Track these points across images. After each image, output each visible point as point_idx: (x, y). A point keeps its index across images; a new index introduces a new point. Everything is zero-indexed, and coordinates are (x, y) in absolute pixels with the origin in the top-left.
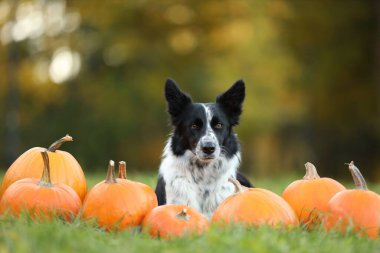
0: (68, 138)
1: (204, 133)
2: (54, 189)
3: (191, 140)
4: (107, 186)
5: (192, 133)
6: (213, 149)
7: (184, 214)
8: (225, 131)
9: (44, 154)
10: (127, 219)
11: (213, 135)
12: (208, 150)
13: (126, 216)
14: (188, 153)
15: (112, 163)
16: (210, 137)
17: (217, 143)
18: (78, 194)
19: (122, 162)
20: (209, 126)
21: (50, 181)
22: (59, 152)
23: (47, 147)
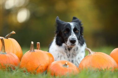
0: (13, 32)
1: (70, 35)
2: (7, 55)
3: (65, 38)
4: (30, 53)
5: (65, 35)
6: (75, 41)
7: (66, 65)
8: (79, 34)
9: (2, 40)
10: (40, 68)
11: (74, 35)
12: (73, 42)
13: (39, 67)
14: (64, 44)
15: (32, 43)
16: (73, 36)
17: (77, 39)
18: (18, 57)
19: (38, 43)
20: (72, 31)
21: (5, 52)
22: (10, 39)
23: (4, 36)
